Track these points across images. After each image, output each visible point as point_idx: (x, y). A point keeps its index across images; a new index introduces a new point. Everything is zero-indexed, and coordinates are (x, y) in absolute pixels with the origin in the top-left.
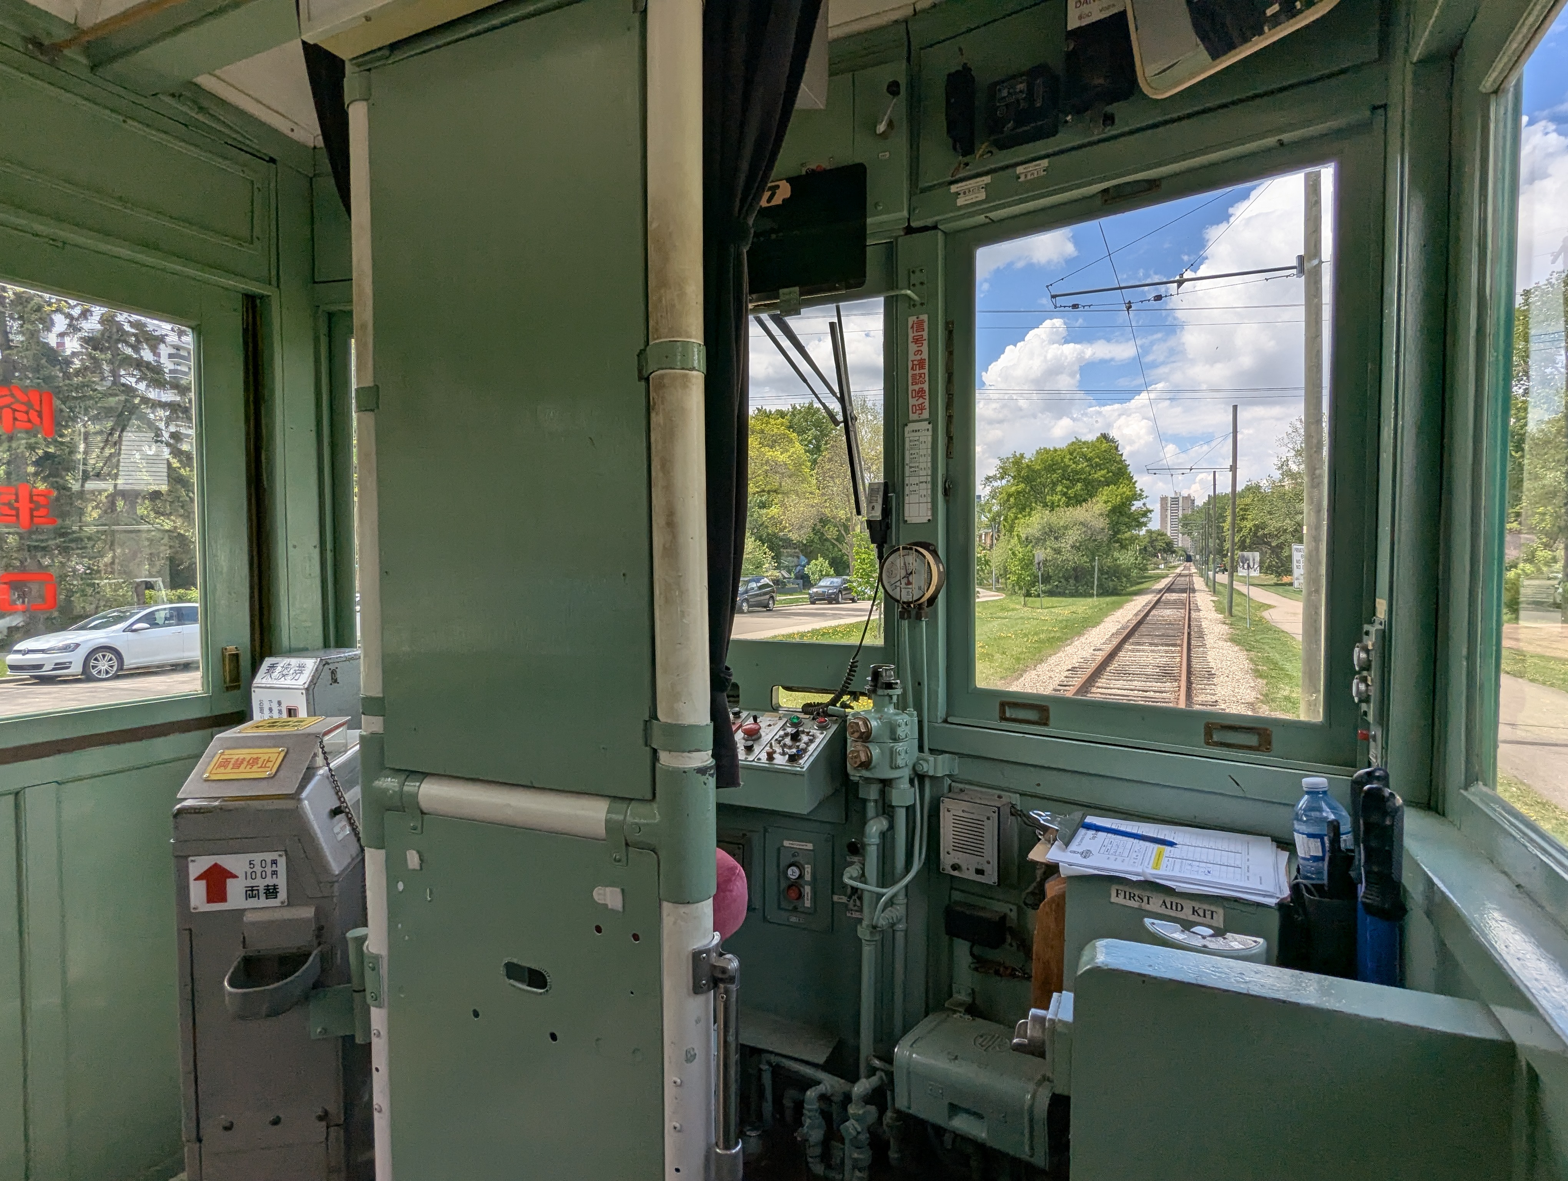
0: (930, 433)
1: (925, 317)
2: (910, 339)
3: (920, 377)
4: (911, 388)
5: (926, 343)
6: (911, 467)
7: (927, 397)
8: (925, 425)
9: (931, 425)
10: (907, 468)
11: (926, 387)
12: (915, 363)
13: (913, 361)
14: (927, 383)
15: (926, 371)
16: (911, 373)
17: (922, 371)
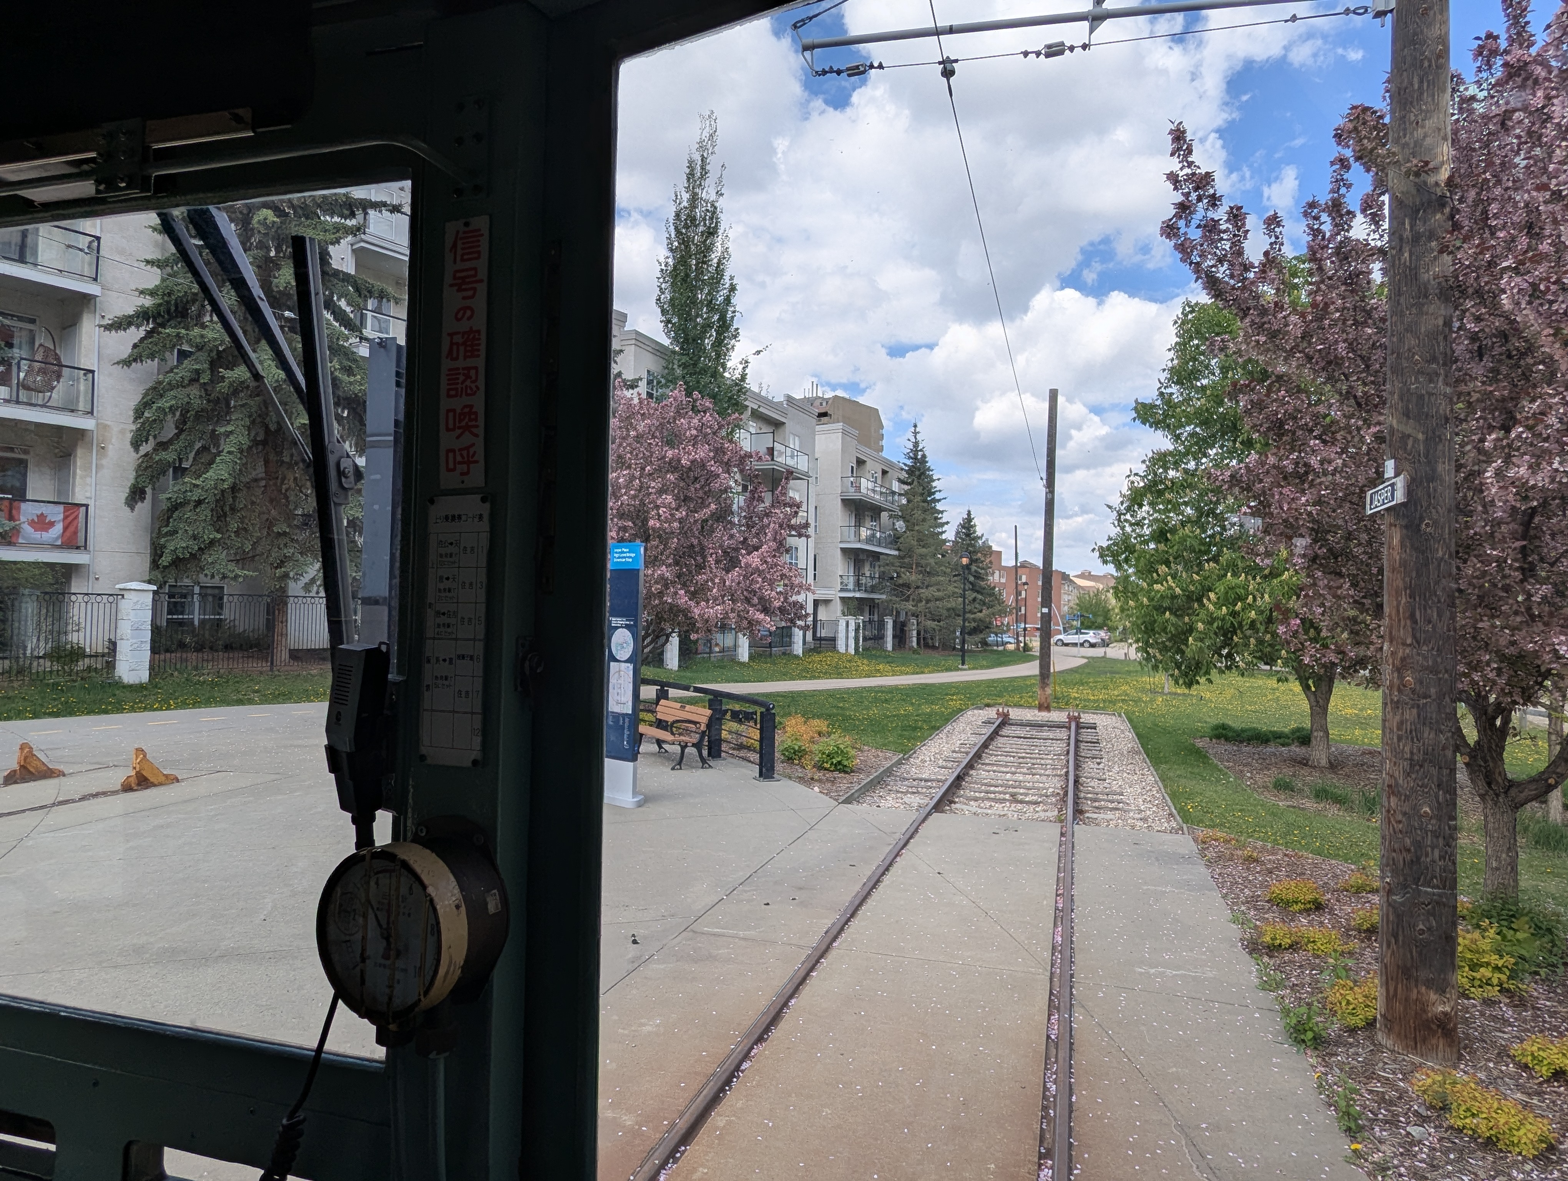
0: (485, 525)
1: (481, 223)
2: (448, 279)
3: (468, 377)
4: (445, 404)
5: (482, 289)
6: (439, 614)
7: (481, 431)
8: (472, 505)
9: (487, 505)
10: (430, 613)
11: (478, 402)
12: (458, 339)
13: (451, 335)
14: (481, 394)
15: (480, 362)
16: (446, 364)
17: (470, 362)
